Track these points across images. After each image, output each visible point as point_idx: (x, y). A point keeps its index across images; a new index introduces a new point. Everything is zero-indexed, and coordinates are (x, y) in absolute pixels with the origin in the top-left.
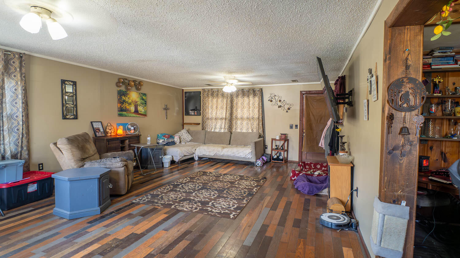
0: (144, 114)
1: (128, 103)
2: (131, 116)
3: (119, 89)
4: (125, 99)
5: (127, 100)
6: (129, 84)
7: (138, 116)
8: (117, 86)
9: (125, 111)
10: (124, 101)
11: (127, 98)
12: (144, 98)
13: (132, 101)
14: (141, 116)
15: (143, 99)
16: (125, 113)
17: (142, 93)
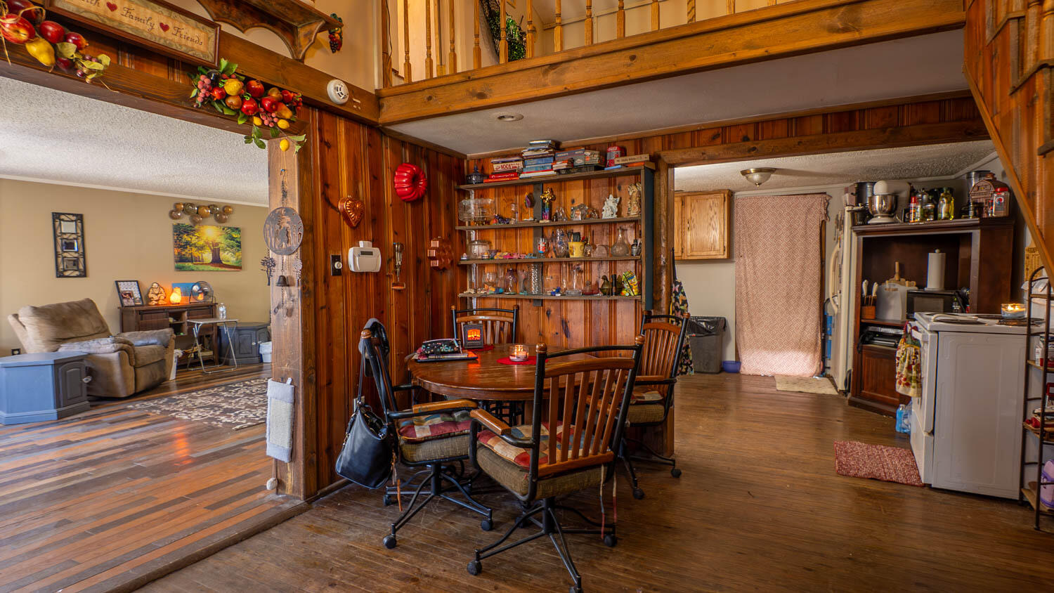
0: (235, 265)
1: (196, 247)
2: (203, 271)
3: (175, 222)
4: (190, 239)
5: (194, 240)
6: (197, 213)
7: (220, 269)
8: (172, 217)
9: (189, 261)
10: (188, 243)
11: (194, 238)
12: (234, 236)
13: (207, 243)
14: (227, 269)
15: (232, 239)
16: (190, 264)
17: (229, 228)
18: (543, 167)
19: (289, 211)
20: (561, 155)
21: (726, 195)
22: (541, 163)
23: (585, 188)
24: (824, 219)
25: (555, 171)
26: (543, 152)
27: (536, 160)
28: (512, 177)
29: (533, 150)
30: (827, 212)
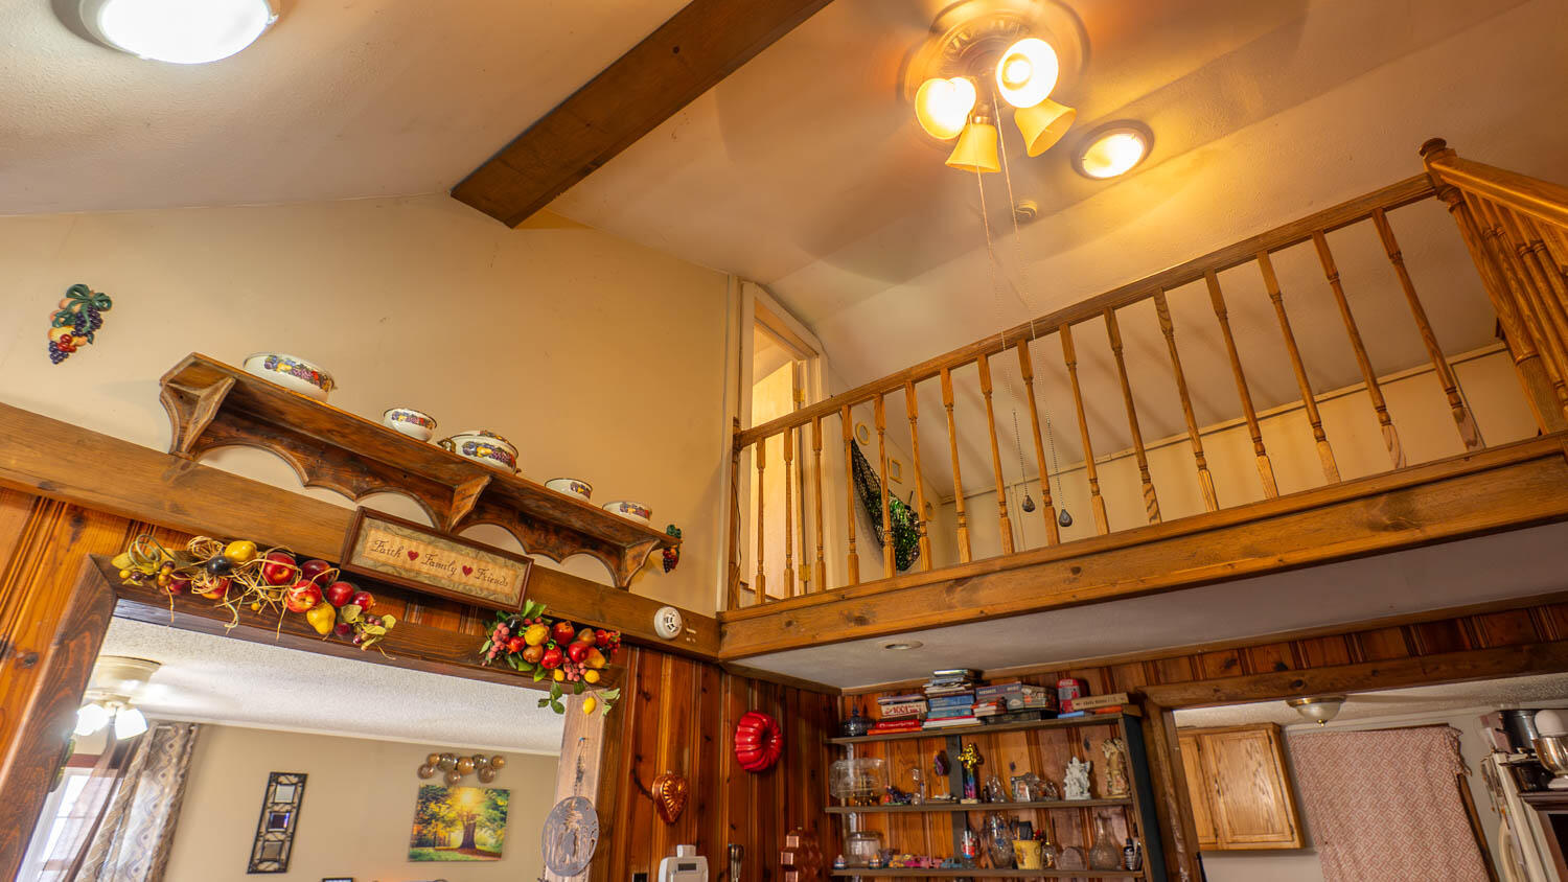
0: (492, 850)
1: (444, 822)
2: (447, 861)
3: (424, 783)
4: (437, 810)
5: (443, 810)
6: (456, 769)
7: (471, 857)
8: (422, 776)
9: (430, 846)
10: (434, 816)
11: (444, 807)
12: (500, 803)
13: (460, 816)
14: (481, 858)
15: (496, 807)
16: (431, 850)
17: (494, 790)
18: (958, 711)
19: (582, 802)
20: (984, 692)
21: (1271, 733)
22: (956, 704)
23: (1029, 743)
24: (1459, 771)
25: (979, 718)
26: (956, 688)
27: (946, 700)
28: (912, 726)
29: (940, 685)
30: (1462, 759)
